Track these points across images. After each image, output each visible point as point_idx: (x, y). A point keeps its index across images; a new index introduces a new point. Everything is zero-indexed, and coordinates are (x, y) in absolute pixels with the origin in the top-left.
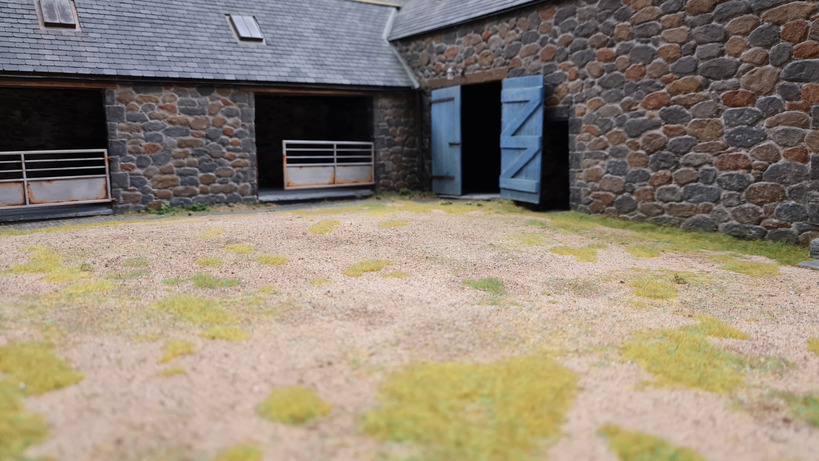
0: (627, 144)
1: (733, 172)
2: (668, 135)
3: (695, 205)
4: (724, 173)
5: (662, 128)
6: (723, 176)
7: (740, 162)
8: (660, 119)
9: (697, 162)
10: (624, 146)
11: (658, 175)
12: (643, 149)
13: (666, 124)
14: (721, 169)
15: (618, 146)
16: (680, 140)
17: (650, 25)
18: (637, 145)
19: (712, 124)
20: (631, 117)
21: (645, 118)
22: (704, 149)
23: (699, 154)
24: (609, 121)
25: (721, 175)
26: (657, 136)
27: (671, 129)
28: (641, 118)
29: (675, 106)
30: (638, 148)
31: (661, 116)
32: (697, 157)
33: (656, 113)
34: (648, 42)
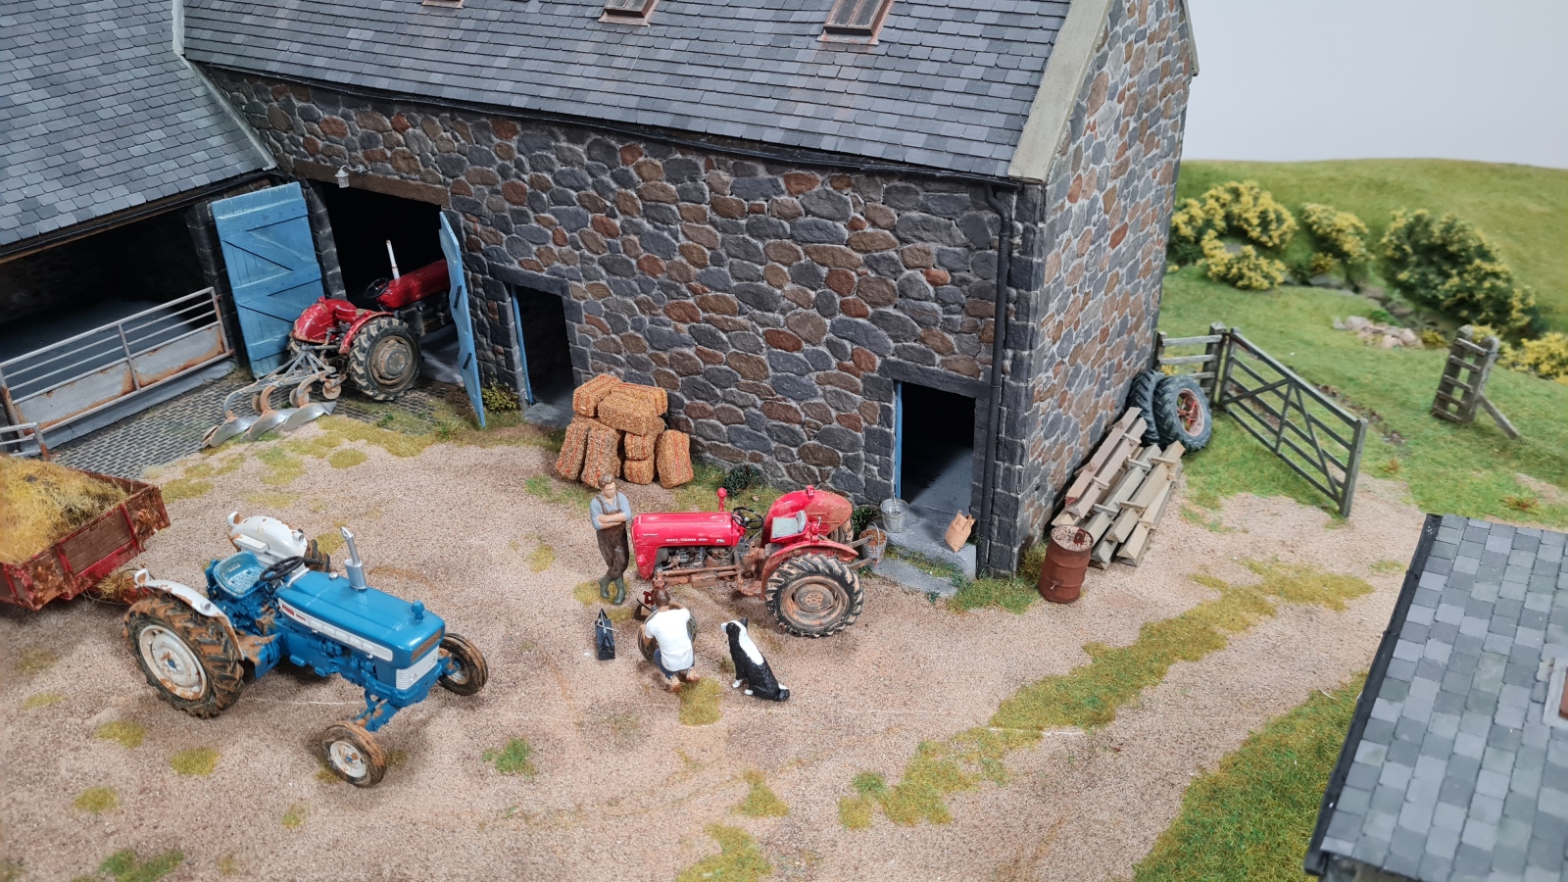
1: (784, 424)
2: (702, 360)
4: (775, 423)
6: (773, 426)
7: (791, 415)
8: (690, 336)
9: (741, 402)
12: (671, 367)
13: (699, 344)
14: (769, 417)
15: (639, 355)
16: (719, 371)
17: (665, 208)
19: (755, 362)
21: (670, 329)
22: (749, 389)
23: (744, 393)
24: (621, 318)
25: (770, 423)
26: (690, 358)
27: (707, 354)
28: (666, 329)
29: (707, 325)
30: (665, 364)
31: (690, 333)
32: (741, 396)
33: (684, 327)
34: (664, 229)
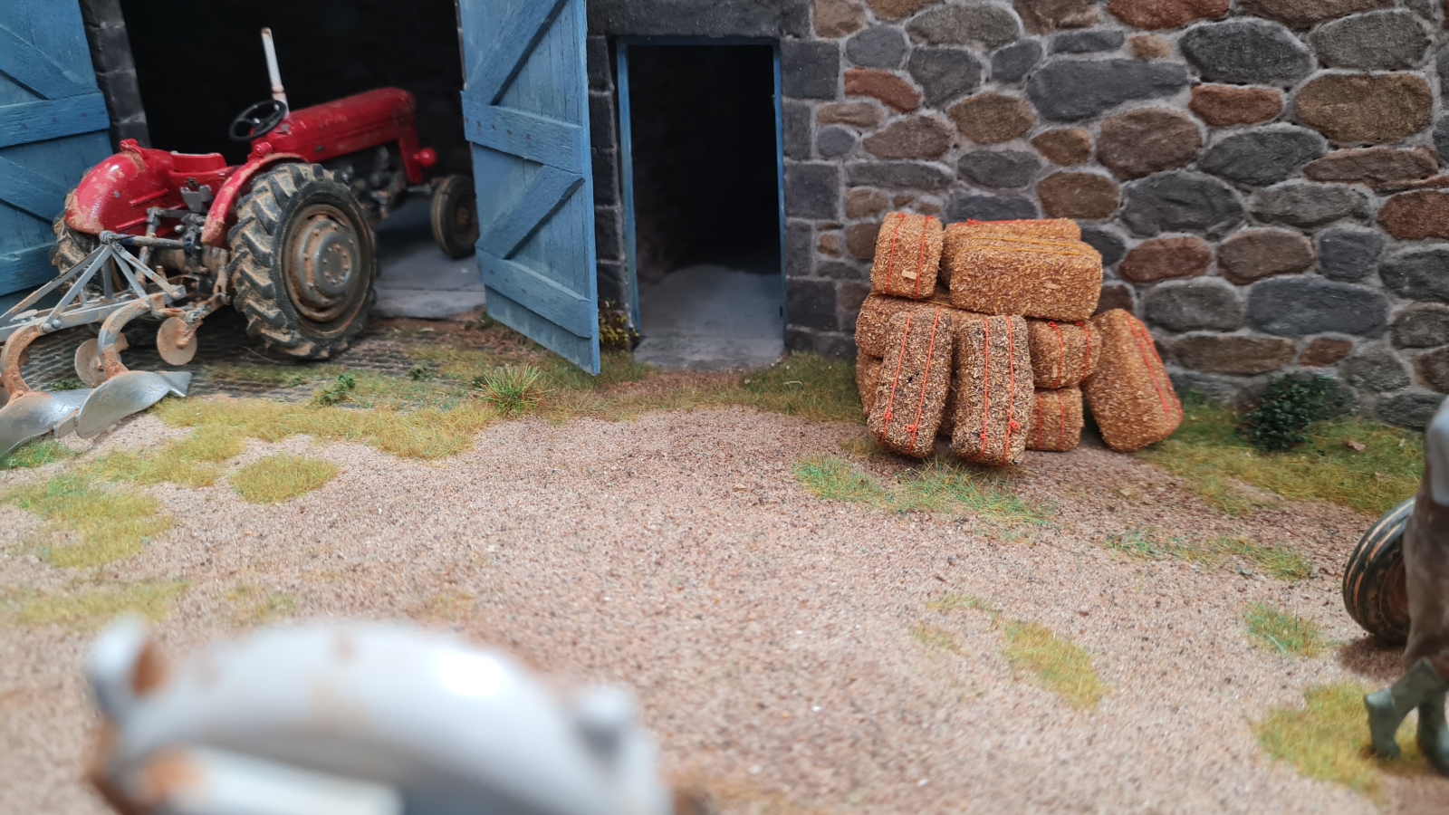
0: (1035, 143)
2: (1208, 120)
3: (1288, 341)
4: (1410, 248)
5: (1186, 95)
6: (1406, 257)
8: (1182, 62)
10: (1019, 146)
11: (1158, 247)
12: (1102, 160)
13: (1204, 79)
14: (1400, 236)
15: (998, 148)
16: (1260, 139)
18: (1079, 148)
19: (1392, 92)
20: (1059, 50)
21: (1119, 55)
22: (1351, 170)
23: (1328, 185)
24: (964, 58)
25: (1400, 253)
28: (1103, 57)
29: (1247, 20)
30: (1082, 154)
31: (1185, 50)
32: (1317, 196)
33: (1167, 41)
